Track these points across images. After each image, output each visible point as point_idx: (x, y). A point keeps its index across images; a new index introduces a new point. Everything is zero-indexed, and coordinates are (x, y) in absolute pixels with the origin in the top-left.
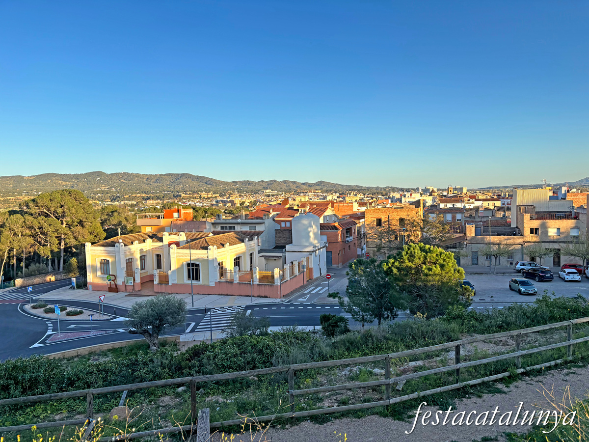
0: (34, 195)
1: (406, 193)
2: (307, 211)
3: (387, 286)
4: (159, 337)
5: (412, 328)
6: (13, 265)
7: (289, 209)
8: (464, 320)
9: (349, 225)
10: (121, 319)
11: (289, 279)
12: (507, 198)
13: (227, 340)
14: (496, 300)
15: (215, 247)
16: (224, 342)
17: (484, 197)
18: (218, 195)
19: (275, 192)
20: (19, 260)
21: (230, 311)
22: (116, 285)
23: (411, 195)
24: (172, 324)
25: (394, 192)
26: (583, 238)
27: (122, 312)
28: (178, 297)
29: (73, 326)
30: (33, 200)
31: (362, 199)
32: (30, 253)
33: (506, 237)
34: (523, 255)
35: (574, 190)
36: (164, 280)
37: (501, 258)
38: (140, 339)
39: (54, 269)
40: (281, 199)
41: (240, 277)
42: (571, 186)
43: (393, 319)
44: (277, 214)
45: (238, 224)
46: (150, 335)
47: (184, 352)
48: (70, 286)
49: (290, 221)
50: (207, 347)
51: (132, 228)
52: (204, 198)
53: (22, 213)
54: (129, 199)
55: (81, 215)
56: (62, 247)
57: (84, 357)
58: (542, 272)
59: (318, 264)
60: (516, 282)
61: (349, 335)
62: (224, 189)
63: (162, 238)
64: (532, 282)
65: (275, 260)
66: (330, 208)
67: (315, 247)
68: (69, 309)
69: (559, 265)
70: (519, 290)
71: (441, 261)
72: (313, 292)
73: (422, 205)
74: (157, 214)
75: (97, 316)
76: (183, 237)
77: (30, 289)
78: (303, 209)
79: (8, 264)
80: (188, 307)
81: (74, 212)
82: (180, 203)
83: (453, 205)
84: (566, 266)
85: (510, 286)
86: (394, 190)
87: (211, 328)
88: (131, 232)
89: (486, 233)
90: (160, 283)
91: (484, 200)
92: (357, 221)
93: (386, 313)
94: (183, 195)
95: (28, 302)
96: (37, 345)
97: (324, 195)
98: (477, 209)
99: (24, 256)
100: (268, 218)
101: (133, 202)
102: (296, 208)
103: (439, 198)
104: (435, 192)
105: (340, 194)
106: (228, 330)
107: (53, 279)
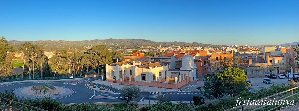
0: (91, 47)
1: (227, 47)
2: (189, 54)
3: (219, 84)
4: (130, 102)
5: (227, 100)
6: (84, 70)
7: (181, 53)
8: (246, 96)
9: (205, 60)
10: (117, 93)
11: (181, 81)
12: (263, 50)
13: (155, 106)
14: (259, 87)
15: (152, 68)
16: (154, 106)
17: (255, 49)
18: (154, 47)
19: (176, 46)
20: (86, 69)
21: (157, 94)
22: (116, 80)
23: (229, 48)
24: (135, 97)
25: (223, 47)
26: (285, 64)
27: (118, 91)
28: (138, 87)
29: (101, 94)
30: (91, 49)
31: (211, 50)
32: (89, 66)
33: (262, 64)
34: (267, 70)
35: (283, 47)
36: (133, 80)
37: (261, 71)
38: (123, 102)
39: (96, 73)
40: (178, 49)
41: (161, 80)
42: (282, 46)
43: (222, 97)
44: (177, 55)
45: (161, 59)
46: (127, 101)
47: (139, 109)
48: (101, 79)
49: (182, 58)
50: (148, 108)
51: (122, 59)
52: (148, 48)
53: (87, 53)
54: (121, 49)
55: (105, 54)
56: (99, 65)
57: (105, 106)
58: (273, 76)
59: (192, 75)
60: (265, 80)
61: (203, 105)
62: (156, 45)
63: (132, 63)
64: (270, 79)
65: (175, 74)
66: (198, 53)
67: (192, 68)
68: (101, 87)
69: (278, 73)
70: (266, 82)
71: (239, 74)
72: (191, 87)
73: (233, 52)
74: (131, 54)
75: (109, 91)
76: (140, 63)
77: (89, 79)
78: (187, 53)
79: (83, 70)
80: (141, 91)
81: (103, 54)
82: (139, 50)
83: (244, 52)
84: (281, 73)
85: (263, 81)
86: (223, 46)
87: (150, 100)
88: (122, 61)
89: (255, 62)
90: (131, 81)
91: (255, 50)
92: (208, 58)
93: (219, 95)
94: (140, 47)
95: (88, 83)
96: (90, 99)
97: (196, 47)
98: (252, 54)
99: (88, 67)
100: (173, 57)
101: (122, 50)
102: (184, 53)
103: (239, 49)
104: (238, 47)
105: (202, 47)
106: (156, 101)
107: (96, 76)
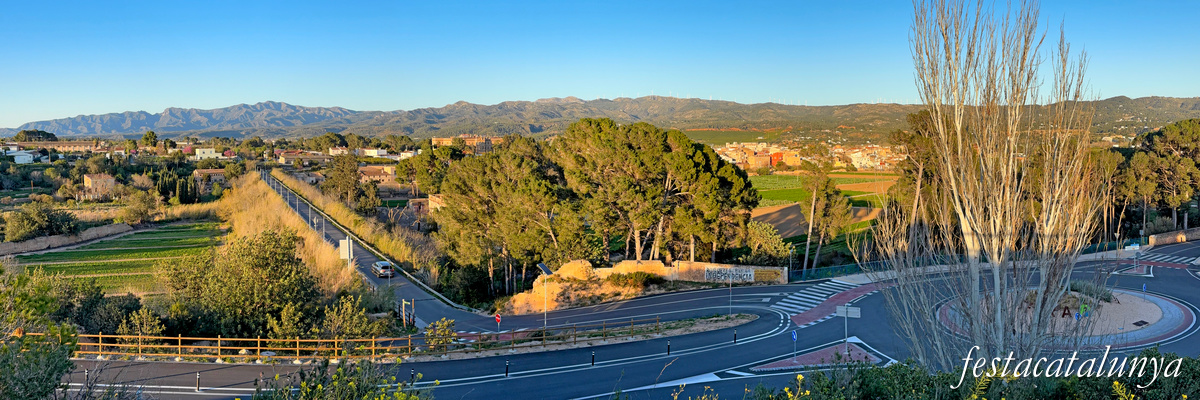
95: (1193, 267)
107: (1184, 239)
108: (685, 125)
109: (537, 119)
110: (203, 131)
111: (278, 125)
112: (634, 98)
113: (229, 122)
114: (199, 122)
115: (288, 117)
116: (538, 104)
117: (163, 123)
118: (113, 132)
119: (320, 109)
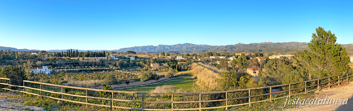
108: (302, 49)
109: (261, 48)
110: (169, 51)
111: (189, 49)
112: (287, 42)
113: (176, 49)
114: (167, 49)
115: (192, 47)
116: (261, 44)
117: (158, 49)
118: (144, 51)
119: (201, 45)
